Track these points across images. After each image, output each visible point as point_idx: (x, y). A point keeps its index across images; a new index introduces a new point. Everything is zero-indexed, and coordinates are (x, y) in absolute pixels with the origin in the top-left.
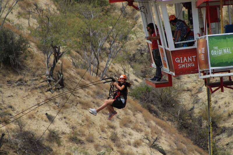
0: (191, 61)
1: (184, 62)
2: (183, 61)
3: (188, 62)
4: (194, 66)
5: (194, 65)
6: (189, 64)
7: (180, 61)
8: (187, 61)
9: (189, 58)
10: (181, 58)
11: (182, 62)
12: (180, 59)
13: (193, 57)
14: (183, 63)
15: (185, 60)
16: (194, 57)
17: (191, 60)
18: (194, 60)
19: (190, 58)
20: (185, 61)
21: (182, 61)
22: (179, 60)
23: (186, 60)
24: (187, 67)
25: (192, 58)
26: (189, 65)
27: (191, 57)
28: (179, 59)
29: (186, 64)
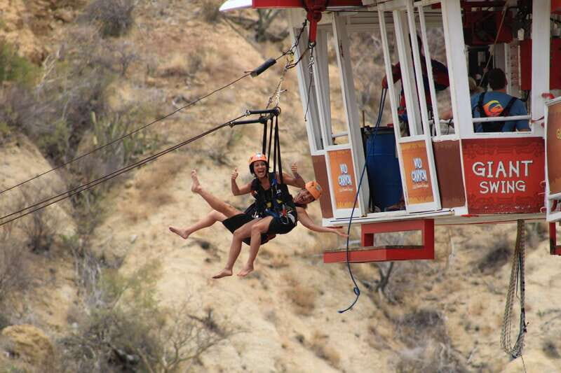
0: (518, 176)
1: (497, 176)
2: (494, 173)
3: (507, 179)
4: (523, 190)
5: (524, 186)
6: (511, 184)
7: (487, 172)
8: (505, 175)
9: (511, 167)
10: (490, 163)
11: (490, 176)
12: (486, 166)
13: (524, 164)
14: (494, 180)
15: (499, 170)
16: (526, 162)
17: (517, 172)
18: (526, 175)
19: (515, 165)
20: (501, 172)
21: (490, 173)
22: (484, 170)
23: (503, 170)
24: (503, 192)
25: (522, 166)
26: (511, 187)
27: (518, 162)
28: (482, 167)
29: (503, 182)
